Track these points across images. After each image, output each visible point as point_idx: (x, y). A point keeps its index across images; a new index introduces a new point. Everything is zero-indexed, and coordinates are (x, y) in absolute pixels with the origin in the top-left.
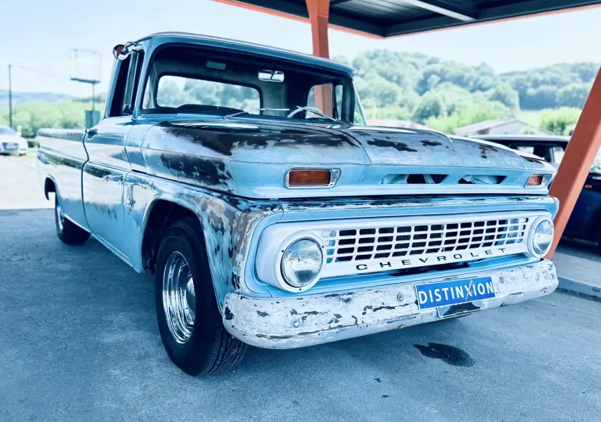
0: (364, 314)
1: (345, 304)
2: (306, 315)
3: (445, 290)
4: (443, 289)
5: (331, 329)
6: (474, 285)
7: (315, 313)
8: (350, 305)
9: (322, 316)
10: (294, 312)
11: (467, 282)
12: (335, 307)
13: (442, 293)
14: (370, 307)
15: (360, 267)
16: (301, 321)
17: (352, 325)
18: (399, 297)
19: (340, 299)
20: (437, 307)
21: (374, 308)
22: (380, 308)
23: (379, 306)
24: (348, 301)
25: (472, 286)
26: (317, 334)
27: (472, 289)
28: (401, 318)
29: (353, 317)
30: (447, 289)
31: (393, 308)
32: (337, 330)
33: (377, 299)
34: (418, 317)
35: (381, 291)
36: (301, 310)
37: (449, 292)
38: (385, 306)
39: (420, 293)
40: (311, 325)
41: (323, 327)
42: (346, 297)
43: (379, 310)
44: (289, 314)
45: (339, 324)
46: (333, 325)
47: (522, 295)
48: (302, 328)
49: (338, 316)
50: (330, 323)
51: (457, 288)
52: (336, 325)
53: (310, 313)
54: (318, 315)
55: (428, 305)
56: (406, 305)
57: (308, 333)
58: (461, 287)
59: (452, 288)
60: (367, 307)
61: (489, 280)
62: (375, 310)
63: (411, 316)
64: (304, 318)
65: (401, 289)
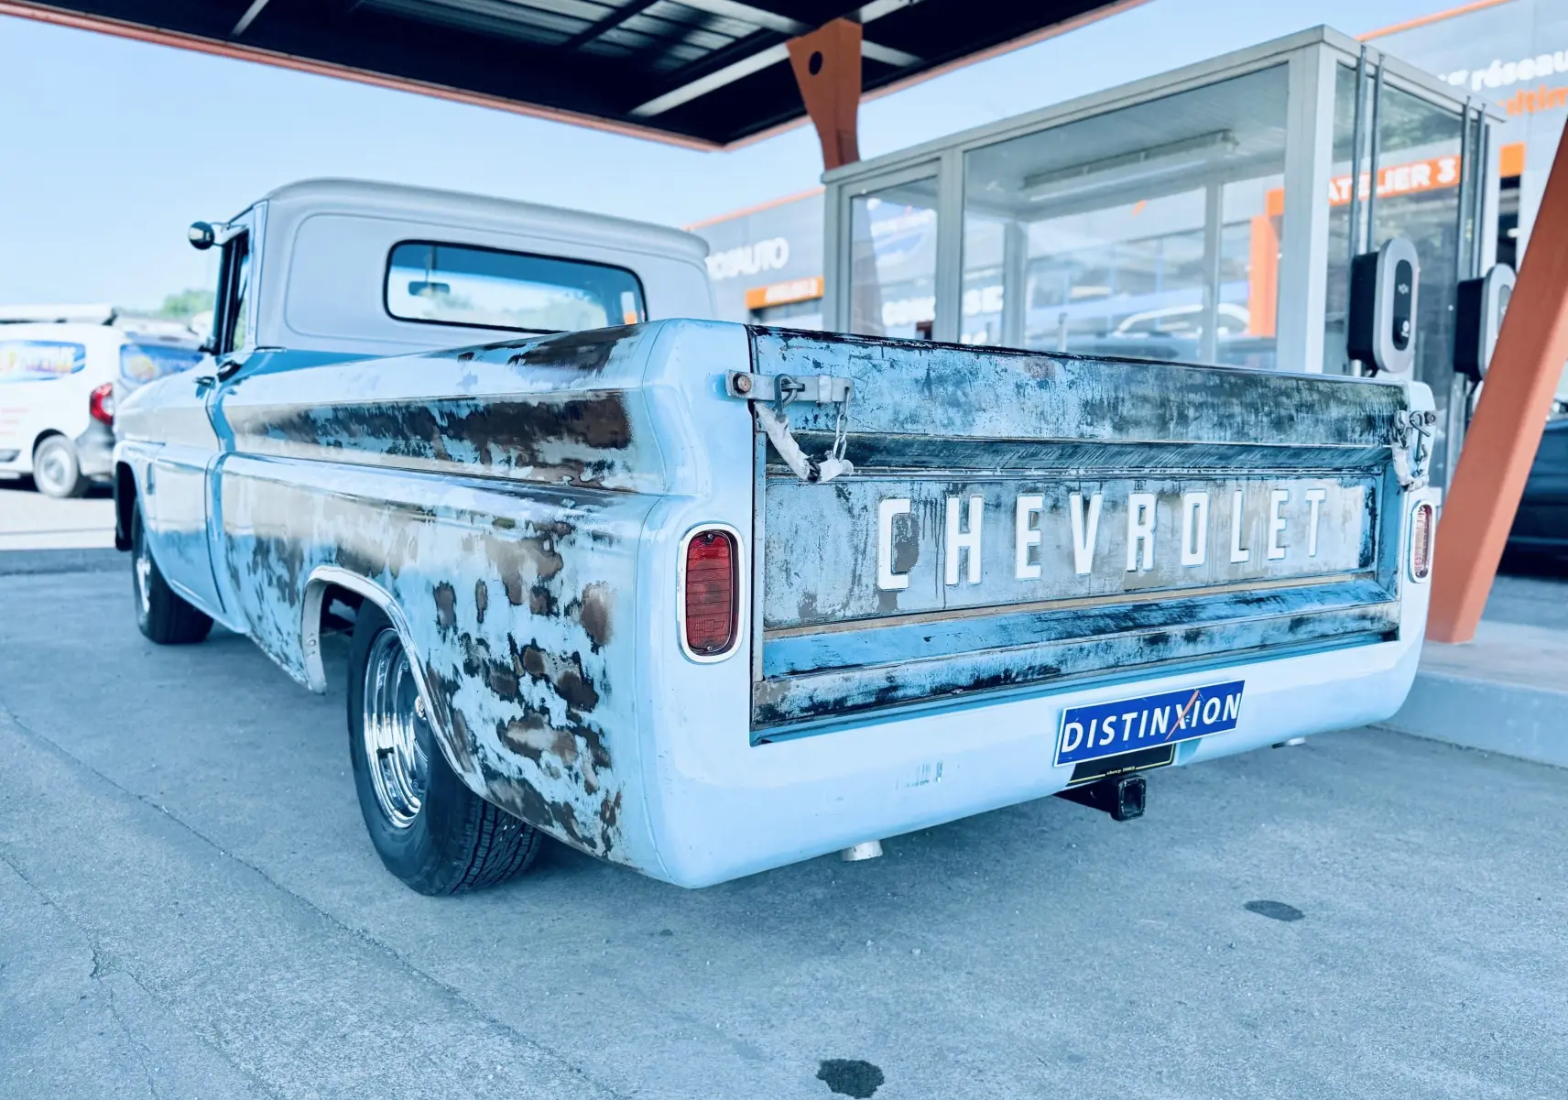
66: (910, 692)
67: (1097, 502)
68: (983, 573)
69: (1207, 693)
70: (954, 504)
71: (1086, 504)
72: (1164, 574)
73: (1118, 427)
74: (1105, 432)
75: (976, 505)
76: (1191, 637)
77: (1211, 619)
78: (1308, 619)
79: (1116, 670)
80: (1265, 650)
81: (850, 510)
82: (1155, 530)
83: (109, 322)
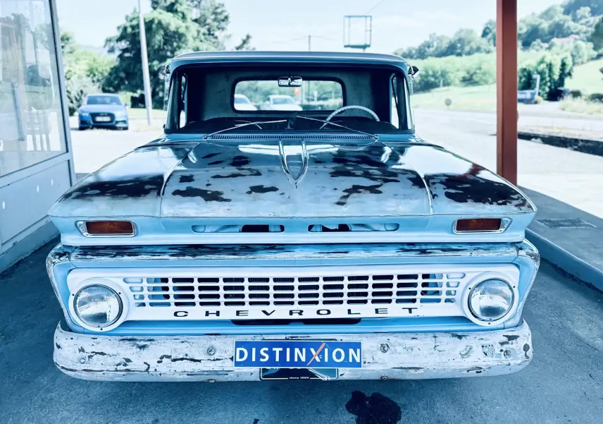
0: (159, 362)
1: (138, 350)
2: (93, 354)
3: (277, 350)
4: (274, 349)
5: (117, 371)
6: (326, 350)
7: (102, 354)
8: (144, 352)
9: (109, 357)
10: (82, 350)
11: (316, 345)
12: (127, 351)
13: (272, 354)
14: (168, 357)
15: (178, 314)
16: (87, 359)
17: (142, 371)
18: (210, 351)
19: (135, 344)
20: (262, 368)
21: (173, 358)
22: (182, 359)
23: (181, 357)
24: (143, 347)
25: (323, 350)
26: (101, 373)
27: (322, 353)
28: (206, 373)
29: (145, 363)
30: (281, 349)
31: (199, 361)
32: (124, 373)
33: (181, 349)
34: (231, 374)
35: (189, 342)
36: (89, 349)
37: (283, 354)
38: (188, 358)
39: (238, 349)
40: (96, 364)
41: (108, 368)
42: (142, 343)
43: (180, 361)
44: (78, 352)
45: (127, 367)
46: (121, 367)
47: (419, 371)
48: (88, 365)
49: (128, 360)
50: (117, 365)
51: (297, 350)
52: (125, 368)
53: (97, 353)
54: (105, 356)
55: (248, 363)
56: (217, 359)
57: (92, 371)
58: (304, 350)
59: (288, 350)
60: (165, 356)
61: (357, 346)
62: (175, 360)
63: (220, 373)
64: (90, 357)
65: (216, 342)
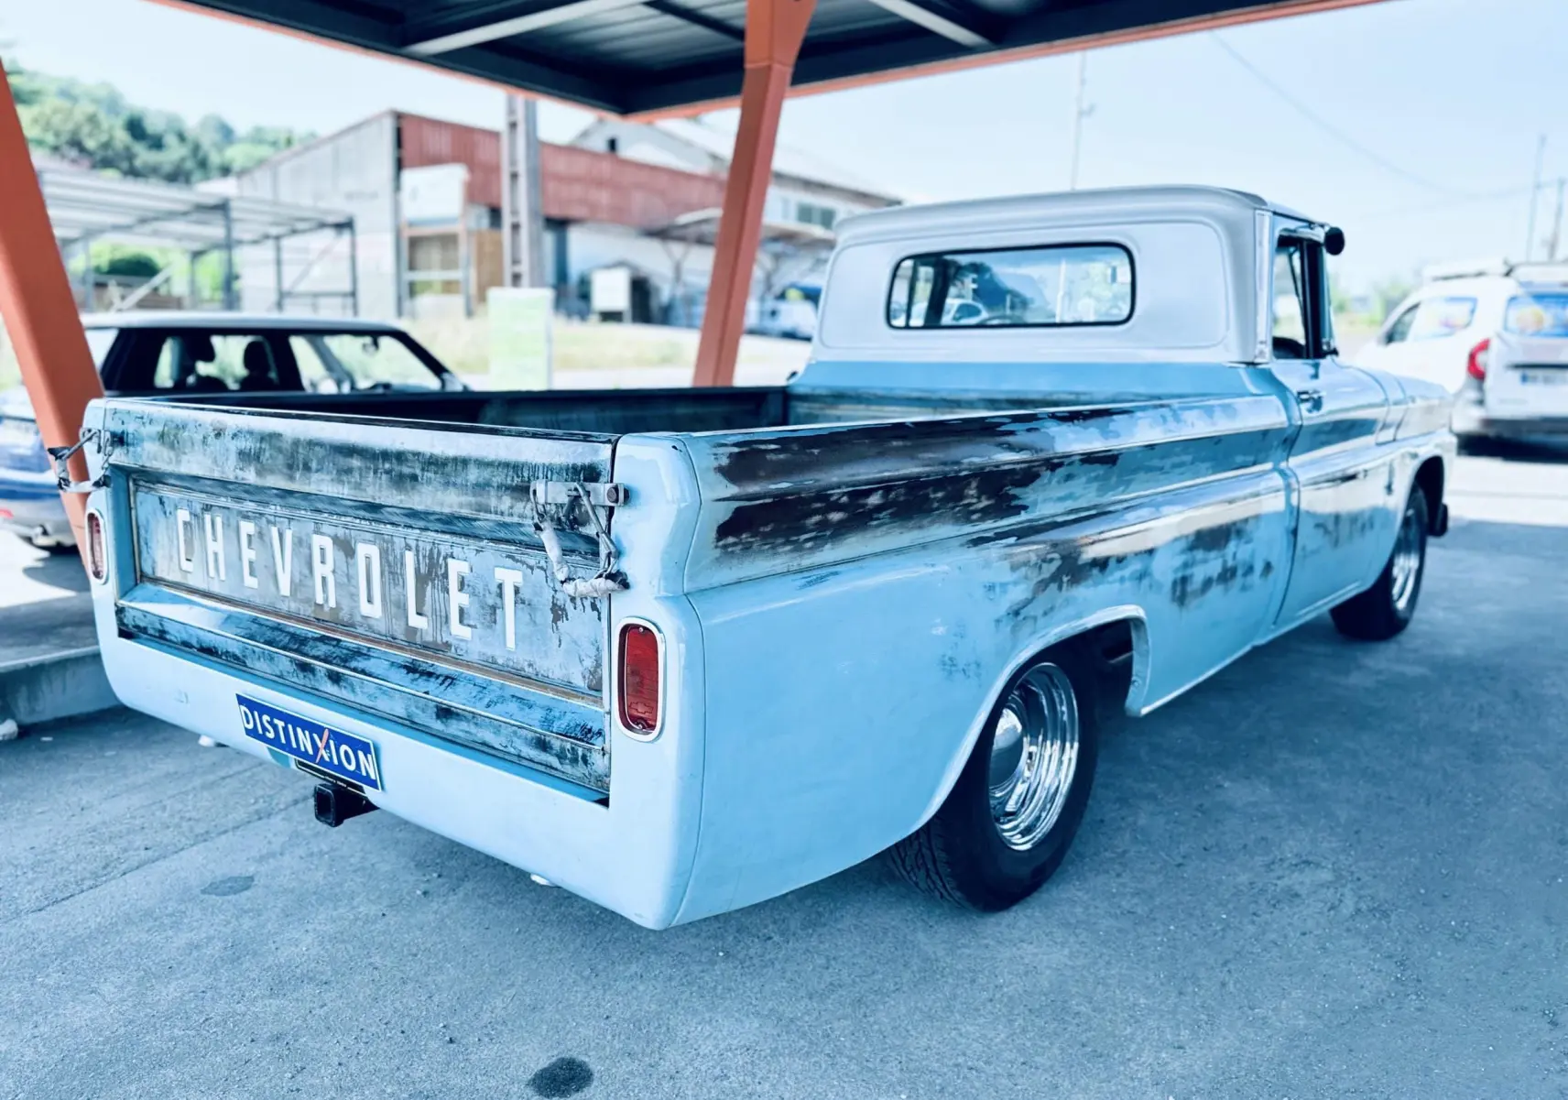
66: (173, 638)
67: (288, 535)
68: (227, 574)
69: (340, 738)
70: (208, 517)
71: (281, 535)
72: (344, 615)
73: (259, 473)
74: (250, 476)
75: (219, 521)
76: (335, 678)
77: (355, 670)
78: (458, 714)
79: (278, 682)
80: (409, 725)
81: (165, 513)
82: (334, 572)
83: (1508, 274)
